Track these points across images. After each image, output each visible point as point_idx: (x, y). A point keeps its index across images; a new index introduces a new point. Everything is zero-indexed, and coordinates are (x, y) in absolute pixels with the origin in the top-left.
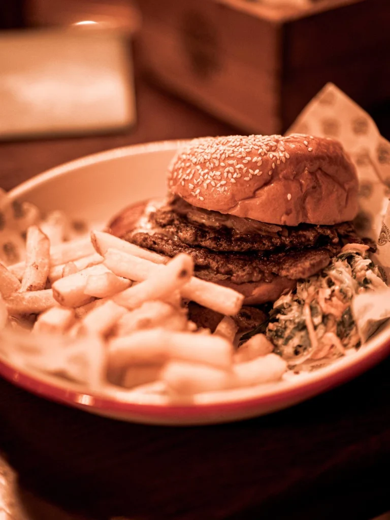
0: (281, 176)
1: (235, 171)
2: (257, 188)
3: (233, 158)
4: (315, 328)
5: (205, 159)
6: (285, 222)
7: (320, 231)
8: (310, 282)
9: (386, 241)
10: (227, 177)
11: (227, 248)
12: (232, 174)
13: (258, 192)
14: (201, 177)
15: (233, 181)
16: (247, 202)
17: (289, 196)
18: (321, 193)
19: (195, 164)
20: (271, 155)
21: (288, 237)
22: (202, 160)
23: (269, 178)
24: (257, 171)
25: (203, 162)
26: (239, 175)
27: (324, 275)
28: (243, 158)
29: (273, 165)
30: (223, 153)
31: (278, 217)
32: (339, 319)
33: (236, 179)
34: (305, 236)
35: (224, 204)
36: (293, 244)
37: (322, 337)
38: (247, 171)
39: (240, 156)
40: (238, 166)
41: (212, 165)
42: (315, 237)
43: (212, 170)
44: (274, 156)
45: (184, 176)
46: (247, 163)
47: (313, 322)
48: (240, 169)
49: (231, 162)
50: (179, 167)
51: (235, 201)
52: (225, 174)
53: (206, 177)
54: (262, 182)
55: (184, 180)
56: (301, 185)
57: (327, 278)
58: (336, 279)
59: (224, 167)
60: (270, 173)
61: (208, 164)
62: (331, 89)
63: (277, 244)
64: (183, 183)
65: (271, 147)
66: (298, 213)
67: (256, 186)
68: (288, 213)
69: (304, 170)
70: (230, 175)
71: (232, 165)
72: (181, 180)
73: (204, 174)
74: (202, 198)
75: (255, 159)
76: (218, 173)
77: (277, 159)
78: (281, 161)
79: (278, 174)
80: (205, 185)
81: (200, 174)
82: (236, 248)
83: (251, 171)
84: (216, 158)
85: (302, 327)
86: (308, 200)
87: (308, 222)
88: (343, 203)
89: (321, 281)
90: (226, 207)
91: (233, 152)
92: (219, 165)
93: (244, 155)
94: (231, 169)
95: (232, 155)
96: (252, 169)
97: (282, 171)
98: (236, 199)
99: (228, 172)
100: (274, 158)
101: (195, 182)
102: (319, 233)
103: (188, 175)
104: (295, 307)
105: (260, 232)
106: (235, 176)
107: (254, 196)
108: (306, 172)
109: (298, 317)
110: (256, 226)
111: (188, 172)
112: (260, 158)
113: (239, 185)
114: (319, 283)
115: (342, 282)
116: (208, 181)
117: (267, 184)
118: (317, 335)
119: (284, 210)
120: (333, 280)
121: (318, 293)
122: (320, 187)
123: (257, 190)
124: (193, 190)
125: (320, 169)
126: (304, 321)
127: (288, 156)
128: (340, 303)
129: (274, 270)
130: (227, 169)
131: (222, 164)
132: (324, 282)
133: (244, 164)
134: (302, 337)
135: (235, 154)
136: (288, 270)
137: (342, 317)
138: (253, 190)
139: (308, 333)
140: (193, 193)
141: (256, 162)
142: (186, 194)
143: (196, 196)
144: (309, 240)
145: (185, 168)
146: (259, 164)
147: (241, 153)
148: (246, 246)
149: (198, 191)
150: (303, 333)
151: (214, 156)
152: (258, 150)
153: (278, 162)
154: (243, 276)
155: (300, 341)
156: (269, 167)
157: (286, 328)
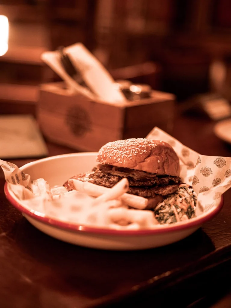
0: (154, 154)
1: (136, 151)
2: (145, 158)
3: (134, 146)
4: (178, 213)
5: (120, 147)
6: (158, 172)
7: (170, 178)
8: (171, 197)
9: (196, 183)
10: (132, 153)
11: (133, 184)
12: (135, 152)
13: (146, 160)
14: (120, 154)
15: (135, 154)
16: (141, 164)
17: (159, 161)
18: (169, 163)
19: (116, 149)
20: (149, 145)
21: (158, 180)
22: (119, 147)
23: (149, 154)
24: (145, 151)
25: (119, 148)
26: (137, 152)
27: (177, 194)
28: (138, 146)
29: (151, 148)
30: (129, 144)
31: (155, 170)
32: (186, 211)
33: (136, 154)
34: (165, 180)
35: (132, 165)
36: (160, 183)
37: (181, 218)
38: (141, 151)
39: (136, 145)
40: (137, 149)
41: (124, 149)
42: (168, 180)
43: (125, 151)
44: (150, 145)
45: (111, 155)
46: (140, 148)
47: (177, 211)
48: (137, 150)
49: (133, 147)
50: (107, 152)
51: (136, 163)
52: (131, 152)
53: (122, 153)
54: (147, 156)
55: (111, 156)
56: (162, 158)
57: (178, 194)
58: (182, 195)
59: (130, 149)
60: (150, 152)
61: (122, 149)
62: (156, 129)
63: (153, 183)
64: (110, 158)
65: (148, 142)
66: (162, 169)
67: (145, 157)
68: (159, 168)
69: (162, 152)
70: (133, 152)
71: (134, 148)
72: (109, 157)
73: (121, 153)
74: (121, 163)
75: (143, 146)
76: (128, 152)
77: (152, 146)
78: (154, 147)
79: (152, 153)
80: (122, 157)
81: (119, 153)
82: (137, 184)
83: (142, 151)
84: (126, 146)
85: (172, 214)
86: (165, 164)
87: (165, 174)
88: (177, 168)
89: (176, 196)
90: (133, 166)
91: (133, 143)
92: (128, 149)
93: (138, 144)
94: (134, 150)
95: (133, 145)
96: (143, 150)
97: (154, 152)
98: (137, 162)
99: (132, 151)
100: (151, 146)
101: (117, 156)
102: (169, 179)
103: (113, 154)
104: (167, 207)
105: (146, 178)
106: (136, 152)
107: (144, 161)
108: (163, 153)
109: (170, 210)
110: (144, 175)
111: (113, 153)
112: (145, 146)
113: (138, 156)
114: (175, 197)
115: (184, 196)
116: (124, 155)
117: (149, 156)
118: (179, 217)
119: (157, 167)
120: (181, 195)
121: (176, 201)
122: (168, 160)
123: (145, 159)
124: (116, 160)
125: (167, 153)
126: (173, 211)
127: (156, 145)
128: (186, 204)
129: (156, 192)
130: (132, 150)
131: (129, 148)
132: (178, 196)
133: (139, 148)
134: (173, 218)
135: (134, 144)
136: (162, 191)
137: (187, 210)
138: (144, 158)
139: (175, 216)
140: (117, 161)
141: (144, 147)
142: (112, 162)
143: (118, 162)
144: (166, 182)
145: (111, 152)
146: (145, 148)
147: (137, 144)
148: (141, 183)
149: (119, 160)
150: (173, 217)
151: (125, 145)
152: (144, 143)
153: (153, 148)
154: (144, 194)
155: (172, 220)
156: (149, 150)
157: (164, 216)
